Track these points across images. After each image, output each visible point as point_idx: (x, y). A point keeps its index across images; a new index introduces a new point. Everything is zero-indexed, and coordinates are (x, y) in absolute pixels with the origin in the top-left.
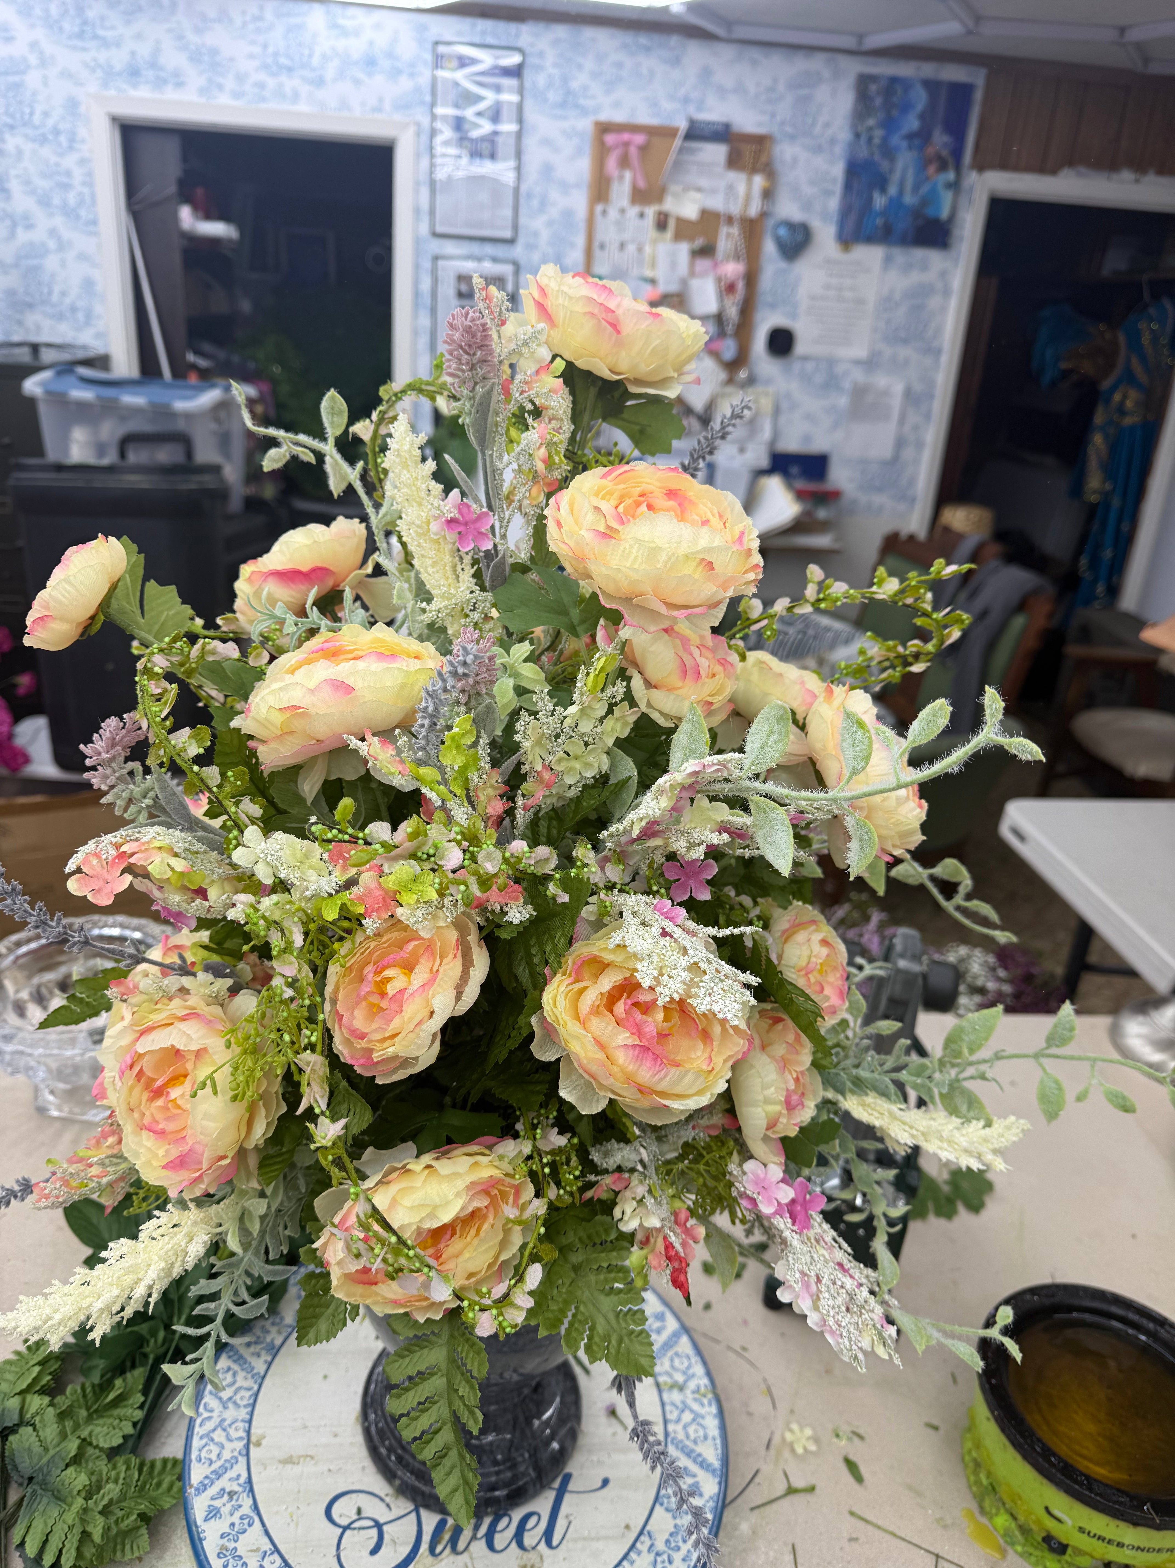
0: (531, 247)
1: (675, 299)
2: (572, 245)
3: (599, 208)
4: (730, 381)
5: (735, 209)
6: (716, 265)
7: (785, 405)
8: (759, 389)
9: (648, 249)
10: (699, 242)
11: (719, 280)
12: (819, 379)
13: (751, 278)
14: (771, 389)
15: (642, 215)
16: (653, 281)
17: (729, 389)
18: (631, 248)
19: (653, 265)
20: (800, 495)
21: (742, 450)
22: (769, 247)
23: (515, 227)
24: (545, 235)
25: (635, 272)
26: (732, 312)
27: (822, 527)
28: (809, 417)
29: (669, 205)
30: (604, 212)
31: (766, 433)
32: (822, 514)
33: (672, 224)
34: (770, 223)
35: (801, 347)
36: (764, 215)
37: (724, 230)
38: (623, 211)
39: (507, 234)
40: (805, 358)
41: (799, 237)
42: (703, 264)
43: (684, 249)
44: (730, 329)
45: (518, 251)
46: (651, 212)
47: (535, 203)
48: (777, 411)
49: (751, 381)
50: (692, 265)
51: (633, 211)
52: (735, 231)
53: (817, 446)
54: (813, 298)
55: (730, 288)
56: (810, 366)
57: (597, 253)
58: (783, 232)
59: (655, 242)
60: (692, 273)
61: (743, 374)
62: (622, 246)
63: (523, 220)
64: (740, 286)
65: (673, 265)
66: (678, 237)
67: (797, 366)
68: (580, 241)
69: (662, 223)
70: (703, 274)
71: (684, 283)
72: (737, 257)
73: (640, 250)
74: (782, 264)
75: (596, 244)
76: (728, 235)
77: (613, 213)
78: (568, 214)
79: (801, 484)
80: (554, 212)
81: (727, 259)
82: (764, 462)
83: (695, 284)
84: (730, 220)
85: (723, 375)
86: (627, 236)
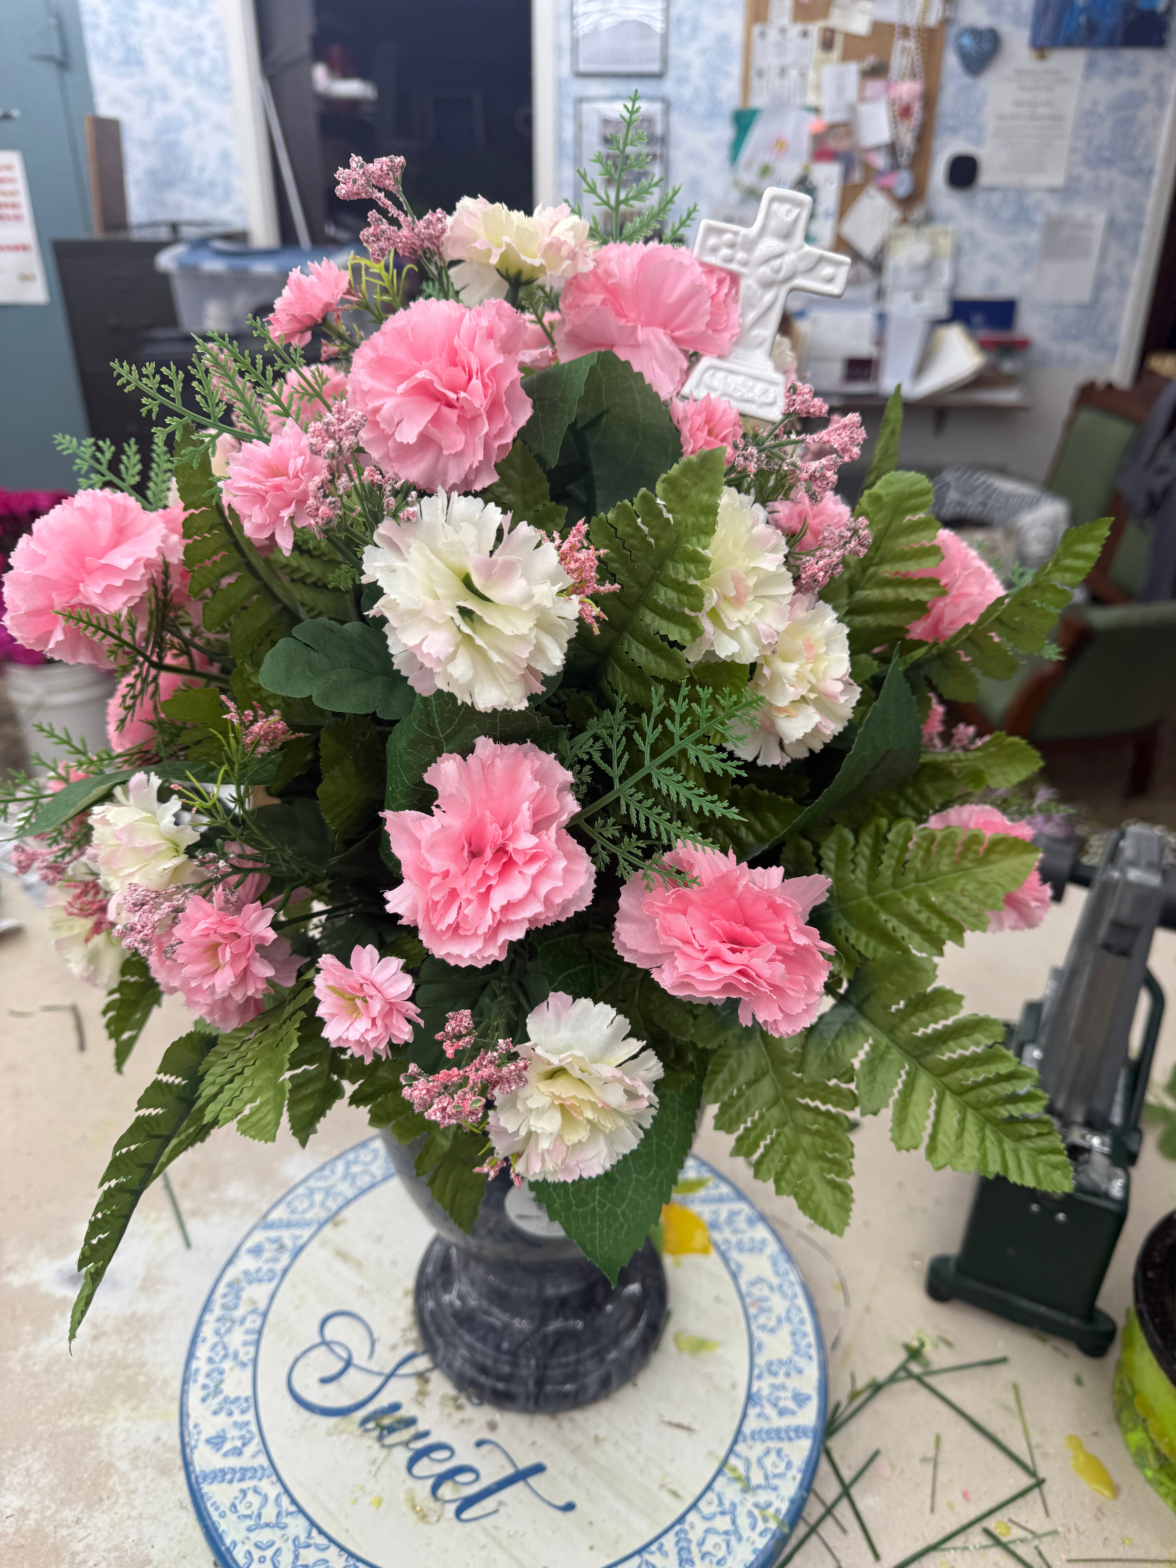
0: (682, 81)
1: (842, 129)
2: (727, 75)
3: (756, 29)
4: (904, 221)
5: (911, 19)
6: (888, 87)
7: (967, 245)
8: (937, 227)
9: (811, 76)
10: (870, 60)
11: (892, 103)
12: (1007, 213)
13: (929, 99)
14: (950, 228)
15: (805, 34)
16: (816, 110)
17: (904, 230)
18: (793, 73)
19: (818, 88)
20: (984, 346)
21: (917, 298)
22: (951, 61)
23: (665, 60)
24: (697, 65)
25: (798, 101)
26: (907, 140)
27: (1009, 380)
28: (995, 258)
29: (837, 20)
30: (763, 34)
31: (945, 277)
32: (1008, 366)
33: (839, 41)
34: (953, 31)
35: (985, 178)
36: (945, 22)
37: (899, 44)
38: (783, 31)
39: (655, 67)
40: (991, 189)
41: (986, 46)
42: (875, 86)
43: (853, 69)
44: (904, 160)
45: (668, 87)
46: (815, 29)
47: (686, 30)
48: (958, 252)
49: (929, 219)
50: (861, 88)
51: (795, 30)
52: (911, 44)
53: (1004, 290)
54: (1001, 117)
55: (906, 112)
56: (996, 198)
57: (755, 82)
58: (967, 41)
59: (819, 64)
60: (862, 98)
61: (917, 213)
62: (783, 72)
63: (673, 50)
64: (917, 108)
65: (840, 90)
66: (846, 57)
67: (981, 199)
68: (735, 69)
69: (827, 44)
70: (874, 99)
71: (852, 109)
72: (913, 76)
73: (803, 75)
74: (966, 80)
75: (753, 72)
76: (904, 50)
77: (773, 34)
78: (723, 39)
79: (985, 334)
80: (707, 39)
81: (902, 77)
82: (943, 310)
83: (865, 110)
84: (905, 32)
85: (895, 214)
86: (788, 59)
